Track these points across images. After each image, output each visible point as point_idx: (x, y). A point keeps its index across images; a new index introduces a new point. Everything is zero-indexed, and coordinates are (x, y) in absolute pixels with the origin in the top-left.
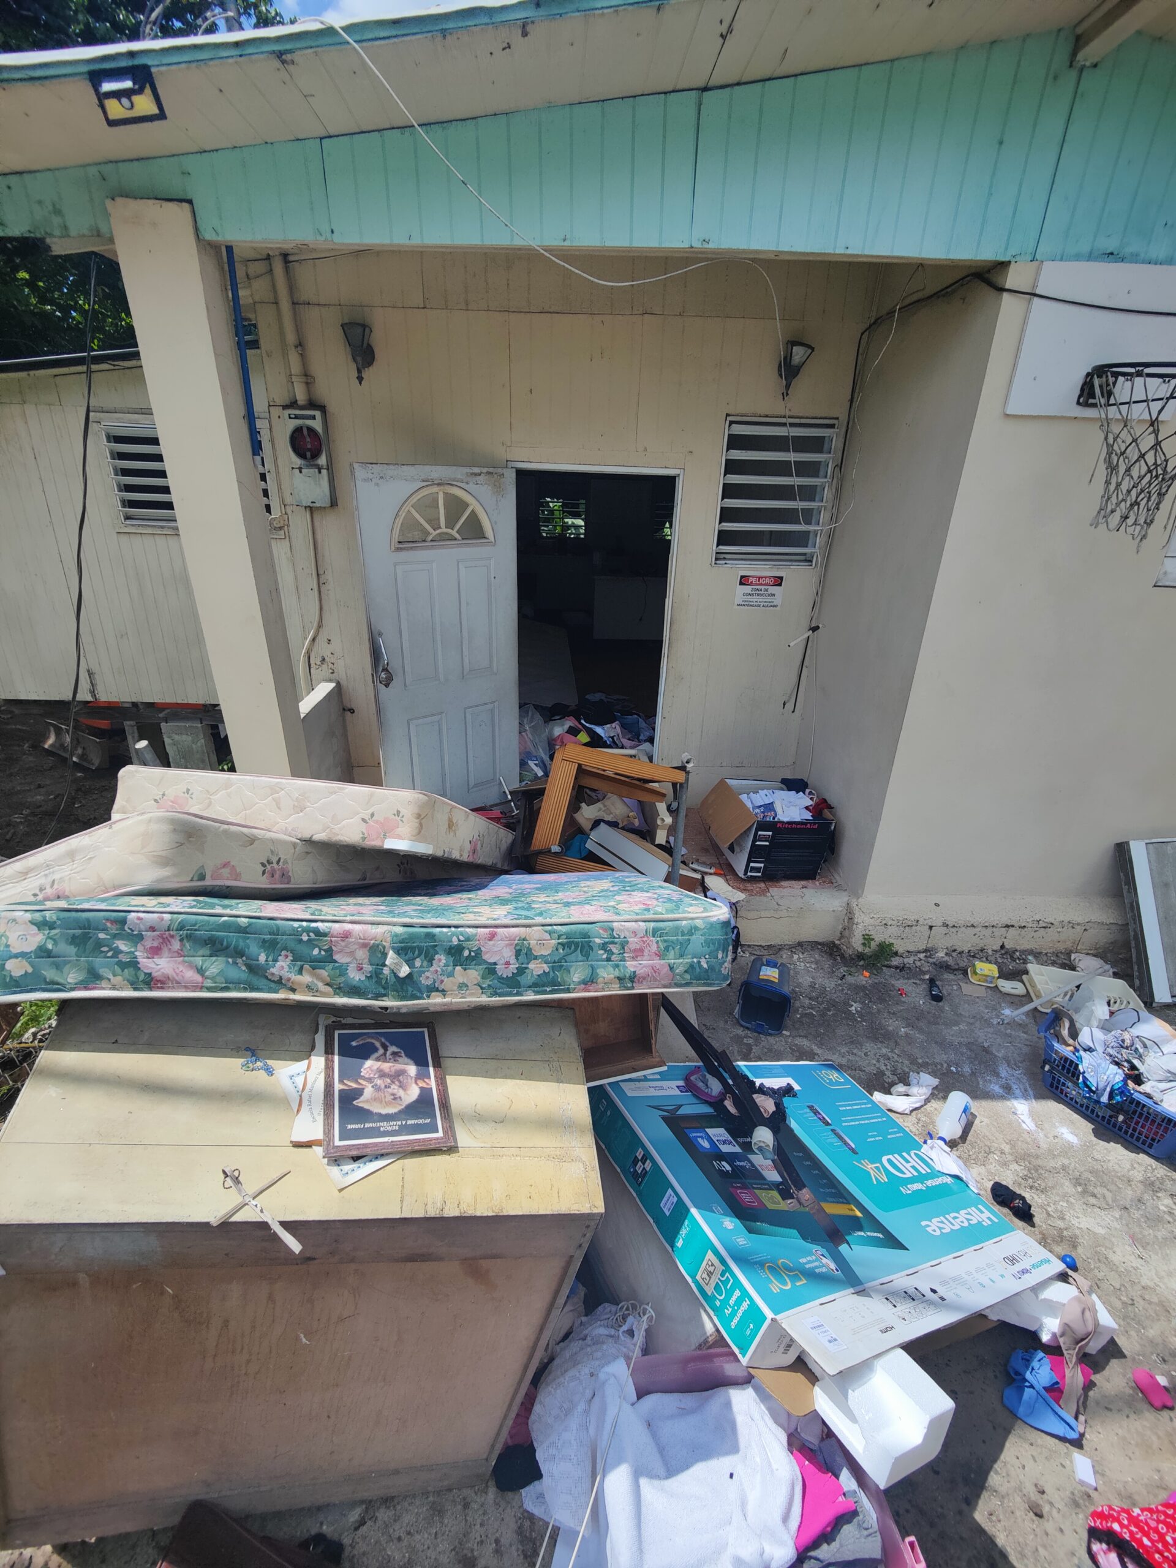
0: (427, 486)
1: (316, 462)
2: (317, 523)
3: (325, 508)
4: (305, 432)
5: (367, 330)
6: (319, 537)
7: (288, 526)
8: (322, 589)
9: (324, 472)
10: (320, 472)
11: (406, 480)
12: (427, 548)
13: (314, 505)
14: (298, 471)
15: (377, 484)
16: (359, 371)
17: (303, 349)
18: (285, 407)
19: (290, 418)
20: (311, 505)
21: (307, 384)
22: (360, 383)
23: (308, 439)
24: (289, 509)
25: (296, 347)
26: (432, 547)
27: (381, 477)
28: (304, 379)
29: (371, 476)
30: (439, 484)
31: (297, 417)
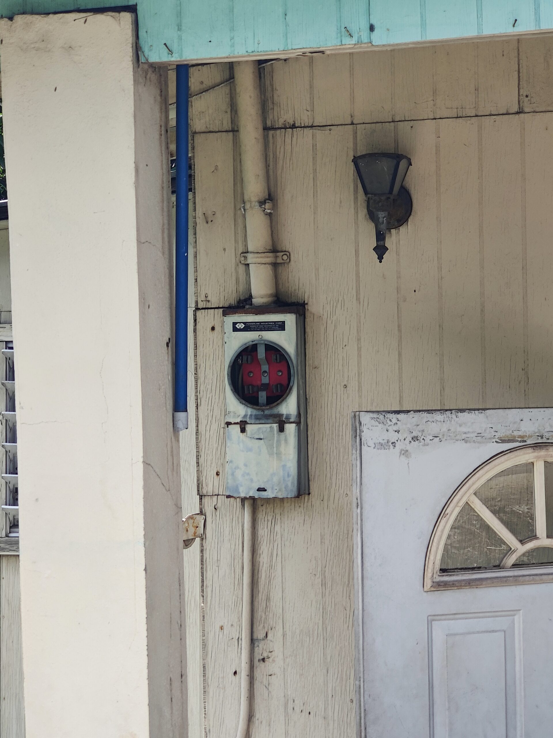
0: (511, 450)
1: (275, 411)
2: (263, 531)
3: (282, 500)
4: (261, 353)
5: (403, 164)
6: (263, 559)
7: (203, 538)
8: (257, 674)
9: (291, 428)
10: (281, 429)
11: (465, 440)
12: (503, 581)
13: (264, 494)
14: (237, 428)
15: (405, 453)
16: (380, 237)
17: (275, 207)
18: (228, 310)
19: (235, 329)
20: (257, 495)
21: (275, 265)
22: (380, 258)
23: (265, 367)
24: (209, 504)
25: (262, 203)
26: (516, 581)
27: (415, 439)
28: (269, 258)
29: (394, 437)
30: (536, 446)
31: (248, 327)
